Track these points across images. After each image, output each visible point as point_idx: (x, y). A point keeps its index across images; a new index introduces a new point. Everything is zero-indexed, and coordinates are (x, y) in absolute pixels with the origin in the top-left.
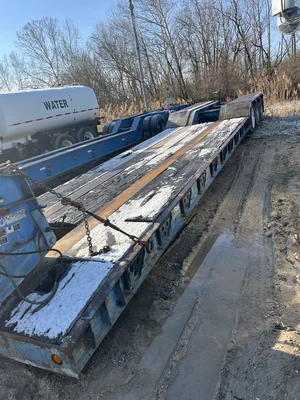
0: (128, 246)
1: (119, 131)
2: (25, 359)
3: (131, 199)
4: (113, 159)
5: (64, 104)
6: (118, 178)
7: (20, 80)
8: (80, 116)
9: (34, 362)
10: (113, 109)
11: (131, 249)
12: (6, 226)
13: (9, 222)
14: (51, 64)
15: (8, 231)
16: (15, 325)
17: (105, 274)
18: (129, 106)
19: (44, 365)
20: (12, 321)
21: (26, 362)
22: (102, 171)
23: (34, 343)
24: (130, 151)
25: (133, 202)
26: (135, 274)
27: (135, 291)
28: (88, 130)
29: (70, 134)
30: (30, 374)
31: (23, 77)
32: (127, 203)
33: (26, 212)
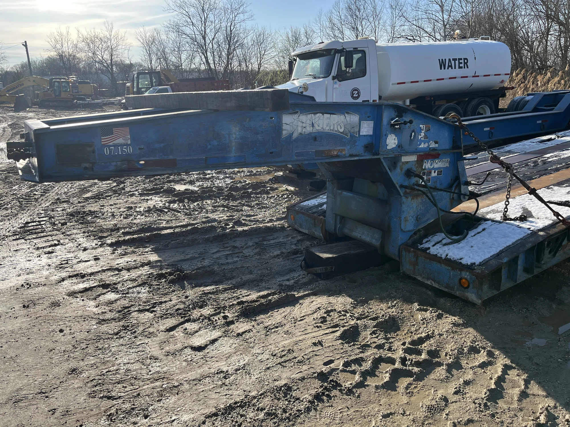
0: (548, 222)
1: (535, 110)
2: (428, 279)
3: (554, 185)
4: (527, 142)
5: (464, 63)
6: (535, 162)
7: (393, 27)
8: (481, 82)
9: (438, 283)
10: (525, 78)
11: (553, 225)
12: (433, 168)
13: (436, 166)
14: (442, 7)
15: (434, 174)
16: (429, 248)
17: (521, 236)
18: (552, 77)
19: (447, 286)
20: (426, 245)
21: (429, 282)
22: (510, 152)
23: (446, 265)
24: (553, 136)
25: (556, 188)
26: (550, 252)
27: (545, 267)
28: (485, 102)
29: (458, 104)
30: (430, 293)
31: (398, 23)
32: (548, 188)
33: (450, 162)
